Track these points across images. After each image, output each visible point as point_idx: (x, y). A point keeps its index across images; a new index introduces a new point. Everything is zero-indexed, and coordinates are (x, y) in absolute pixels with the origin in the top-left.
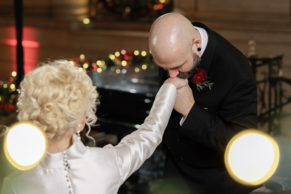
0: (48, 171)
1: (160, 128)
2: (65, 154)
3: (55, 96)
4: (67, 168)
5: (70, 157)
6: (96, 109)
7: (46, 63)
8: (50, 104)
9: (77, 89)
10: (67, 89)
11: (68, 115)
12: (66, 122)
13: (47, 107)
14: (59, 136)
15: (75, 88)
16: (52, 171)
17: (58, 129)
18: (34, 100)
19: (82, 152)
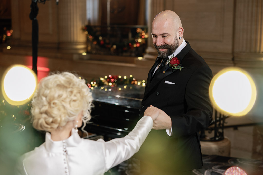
0: (50, 154)
1: (140, 140)
2: (64, 143)
3: (60, 96)
4: (65, 153)
5: (69, 145)
6: (91, 111)
7: (56, 73)
8: (56, 101)
9: (77, 93)
10: (69, 91)
11: (69, 111)
12: (67, 117)
13: (54, 104)
14: (61, 127)
15: (75, 91)
16: (54, 155)
17: (61, 120)
18: (44, 99)
19: (78, 143)
